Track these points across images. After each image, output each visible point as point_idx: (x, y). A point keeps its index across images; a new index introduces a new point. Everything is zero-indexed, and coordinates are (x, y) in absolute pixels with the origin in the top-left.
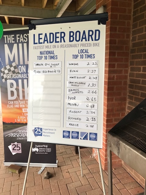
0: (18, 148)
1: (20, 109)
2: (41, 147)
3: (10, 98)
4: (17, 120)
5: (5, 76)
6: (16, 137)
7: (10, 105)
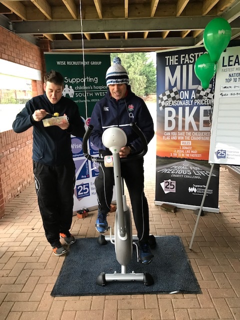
0: (172, 187)
1: (178, 141)
2: (200, 188)
3: (167, 128)
4: (173, 155)
5: (163, 103)
6: (171, 174)
7: (166, 136)
